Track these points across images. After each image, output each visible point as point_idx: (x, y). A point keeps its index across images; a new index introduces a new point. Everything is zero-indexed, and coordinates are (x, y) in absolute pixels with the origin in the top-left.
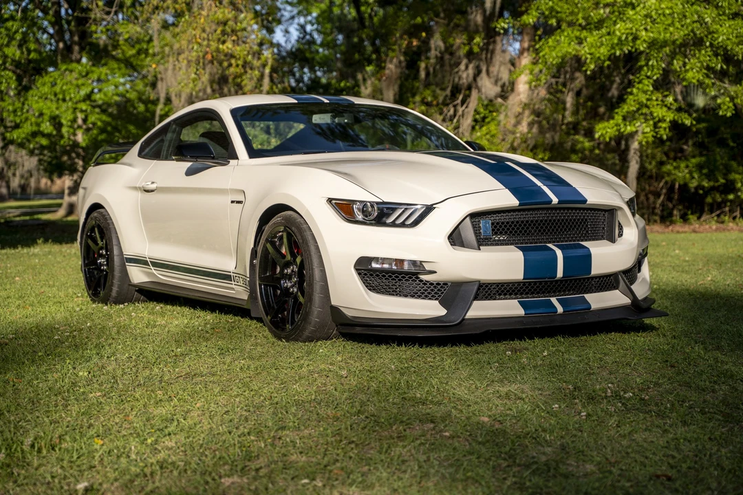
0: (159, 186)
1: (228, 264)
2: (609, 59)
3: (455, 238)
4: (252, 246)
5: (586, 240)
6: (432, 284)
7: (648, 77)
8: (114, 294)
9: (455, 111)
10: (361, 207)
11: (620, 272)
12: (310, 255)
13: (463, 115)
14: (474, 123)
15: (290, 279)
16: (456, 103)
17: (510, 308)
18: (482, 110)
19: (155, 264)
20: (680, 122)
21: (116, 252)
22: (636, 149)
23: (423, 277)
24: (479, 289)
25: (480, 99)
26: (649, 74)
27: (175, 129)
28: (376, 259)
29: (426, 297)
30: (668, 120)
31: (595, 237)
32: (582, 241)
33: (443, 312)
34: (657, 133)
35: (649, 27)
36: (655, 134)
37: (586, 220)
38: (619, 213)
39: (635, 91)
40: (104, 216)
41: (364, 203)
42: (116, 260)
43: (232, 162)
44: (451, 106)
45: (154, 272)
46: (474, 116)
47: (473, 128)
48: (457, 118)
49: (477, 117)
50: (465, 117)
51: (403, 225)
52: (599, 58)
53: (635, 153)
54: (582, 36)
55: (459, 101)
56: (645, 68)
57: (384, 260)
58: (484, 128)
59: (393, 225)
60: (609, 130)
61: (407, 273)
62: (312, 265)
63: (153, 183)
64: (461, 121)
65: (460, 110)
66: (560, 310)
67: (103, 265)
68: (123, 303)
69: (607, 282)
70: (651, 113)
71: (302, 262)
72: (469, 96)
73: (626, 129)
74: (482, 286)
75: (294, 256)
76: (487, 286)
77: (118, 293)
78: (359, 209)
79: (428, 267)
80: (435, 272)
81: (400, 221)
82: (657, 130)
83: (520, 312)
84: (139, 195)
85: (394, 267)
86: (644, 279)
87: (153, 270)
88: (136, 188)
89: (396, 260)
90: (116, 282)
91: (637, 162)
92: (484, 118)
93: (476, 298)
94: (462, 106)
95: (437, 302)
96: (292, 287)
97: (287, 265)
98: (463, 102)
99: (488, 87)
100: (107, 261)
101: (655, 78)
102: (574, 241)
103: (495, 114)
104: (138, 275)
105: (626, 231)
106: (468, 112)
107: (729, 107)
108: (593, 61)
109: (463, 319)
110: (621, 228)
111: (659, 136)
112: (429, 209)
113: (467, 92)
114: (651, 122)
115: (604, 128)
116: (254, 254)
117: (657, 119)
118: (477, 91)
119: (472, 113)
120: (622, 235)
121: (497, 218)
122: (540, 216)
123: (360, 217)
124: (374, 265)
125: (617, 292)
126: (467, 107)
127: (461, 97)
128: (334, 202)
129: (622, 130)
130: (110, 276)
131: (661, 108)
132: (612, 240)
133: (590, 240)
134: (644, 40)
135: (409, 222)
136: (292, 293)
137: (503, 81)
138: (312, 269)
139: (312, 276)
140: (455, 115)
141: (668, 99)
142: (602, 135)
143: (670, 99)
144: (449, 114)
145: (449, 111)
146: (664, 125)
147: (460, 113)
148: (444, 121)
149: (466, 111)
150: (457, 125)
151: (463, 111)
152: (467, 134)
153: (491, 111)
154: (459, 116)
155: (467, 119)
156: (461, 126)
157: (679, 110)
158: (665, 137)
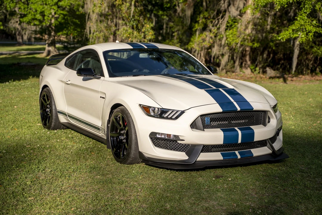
0: (71, 83)
1: (98, 123)
2: (287, 4)
3: (194, 125)
4: (108, 119)
5: (253, 125)
6: (183, 145)
7: (305, 13)
8: (52, 125)
9: (218, 22)
10: (153, 109)
11: (267, 139)
12: (131, 128)
13: (222, 24)
14: (227, 28)
15: (123, 136)
16: (219, 18)
17: (217, 156)
18: (230, 22)
19: (69, 116)
20: (319, 32)
21: (53, 108)
22: (298, 44)
23: (179, 142)
24: (203, 148)
25: (230, 17)
26: (305, 11)
27: (80, 55)
28: (159, 133)
29: (180, 151)
30: (313, 32)
31: (257, 123)
32: (251, 126)
33: (187, 158)
34: (307, 38)
36: (306, 38)
37: (253, 116)
38: (268, 113)
39: (298, 19)
40: (49, 91)
41: (155, 108)
42: (54, 111)
43: (102, 78)
44: (216, 19)
45: (69, 119)
46: (227, 24)
47: (226, 30)
48: (219, 24)
49: (228, 25)
51: (171, 118)
52: (282, 3)
53: (297, 46)
55: (220, 17)
56: (303, 8)
57: (162, 134)
58: (231, 31)
59: (167, 118)
60: (285, 36)
61: (172, 140)
62: (131, 132)
63: (69, 81)
64: (221, 26)
65: (221, 21)
66: (239, 157)
67: (48, 112)
68: (56, 130)
69: (262, 143)
70: (305, 29)
71: (127, 130)
72: (225, 15)
74: (205, 146)
75: (125, 126)
76: (207, 146)
77: (55, 125)
78: (152, 110)
79: (181, 138)
80: (184, 140)
81: (170, 117)
82: (307, 36)
83: (221, 158)
84: (64, 84)
85: (166, 137)
86: (280, 139)
87: (69, 118)
88: (62, 81)
89: (167, 134)
90: (53, 121)
91: (298, 50)
92: (231, 25)
93: (202, 152)
94: (221, 19)
95: (185, 153)
96: (124, 139)
97: (122, 130)
98: (222, 17)
99: (233, 11)
100: (50, 110)
101: (308, 13)
102: (247, 126)
103: (236, 24)
104: (63, 119)
105: (271, 120)
106: (224, 23)
108: (280, 5)
109: (196, 161)
110: (269, 118)
112: (183, 112)
113: (224, 13)
114: (305, 33)
115: (283, 35)
116: (109, 121)
117: (308, 31)
118: (228, 13)
119: (226, 23)
120: (269, 122)
121: (213, 116)
122: (233, 115)
123: (152, 114)
124: (158, 136)
125: (266, 147)
126: (223, 20)
127: (221, 15)
128: (141, 106)
129: (292, 36)
130: (51, 118)
131: (310, 26)
132: (265, 125)
133: (254, 125)
135: (174, 117)
136: (124, 142)
137: (240, 8)
138: (132, 134)
139: (131, 137)
141: (313, 22)
142: (282, 38)
143: (314, 22)
144: (215, 23)
145: (215, 22)
146: (311, 34)
147: (220, 22)
148: (213, 26)
149: (223, 21)
150: (219, 29)
151: (222, 22)
152: (223, 33)
153: (235, 22)
154: (220, 24)
155: (223, 25)
156: (221, 28)
157: (318, 27)
158: (311, 40)
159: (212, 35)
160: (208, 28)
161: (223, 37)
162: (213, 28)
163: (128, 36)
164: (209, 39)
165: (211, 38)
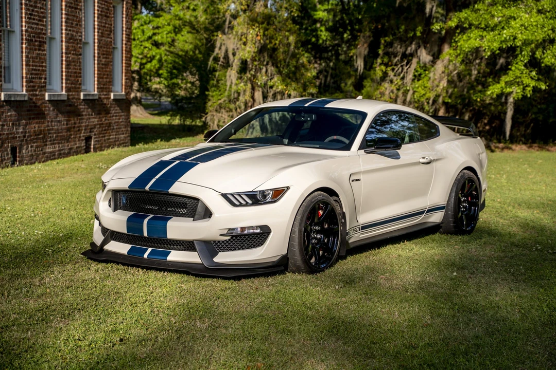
2: (499, 50)
7: (521, 61)
9: (402, 70)
13: (407, 73)
14: (414, 77)
16: (403, 64)
18: (419, 69)
20: (539, 87)
22: (511, 102)
25: (418, 62)
26: (522, 59)
30: (532, 86)
34: (524, 93)
35: (523, 32)
36: (523, 94)
39: (513, 68)
44: (399, 66)
46: (414, 73)
47: (413, 80)
48: (403, 73)
49: (416, 74)
50: (408, 73)
52: (493, 49)
53: (510, 105)
54: (484, 35)
55: (405, 63)
56: (520, 56)
58: (420, 82)
60: (496, 90)
64: (406, 75)
65: (405, 68)
70: (522, 82)
72: (411, 60)
73: (506, 90)
82: (524, 91)
91: (511, 110)
92: (420, 75)
94: (406, 66)
98: (407, 64)
99: (424, 56)
101: (525, 61)
103: (427, 72)
106: (410, 71)
108: (489, 50)
111: (525, 95)
113: (410, 58)
114: (522, 87)
115: (493, 89)
117: (525, 85)
118: (417, 57)
119: (413, 71)
126: (409, 67)
127: (406, 61)
129: (504, 91)
131: (528, 78)
134: (520, 40)
140: (402, 71)
141: (532, 73)
142: (492, 93)
143: (534, 73)
144: (398, 71)
145: (398, 69)
146: (529, 89)
147: (405, 70)
148: (395, 76)
149: (409, 69)
150: (403, 78)
151: (407, 69)
152: (409, 85)
153: (425, 70)
154: (405, 72)
155: (409, 75)
156: (405, 79)
157: (539, 80)
158: (529, 95)
159: (393, 87)
160: (388, 78)
161: (409, 90)
162: (395, 78)
164: (389, 93)
165: (392, 92)
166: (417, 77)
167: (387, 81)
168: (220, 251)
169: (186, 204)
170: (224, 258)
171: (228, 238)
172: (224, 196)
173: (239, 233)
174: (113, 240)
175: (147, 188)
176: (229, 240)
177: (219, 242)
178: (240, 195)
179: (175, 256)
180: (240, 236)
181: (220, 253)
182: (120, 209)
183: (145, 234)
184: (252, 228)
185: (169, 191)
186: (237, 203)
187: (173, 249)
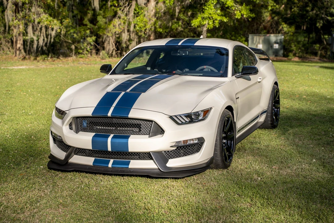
7: (212, 3)
14: (134, 15)
16: (125, 5)
18: (137, 9)
20: (223, 20)
22: (205, 30)
25: (137, 4)
30: (218, 19)
34: (214, 24)
36: (213, 25)
39: (207, 8)
44: (123, 7)
46: (134, 11)
49: (136, 12)
53: (205, 32)
55: (127, 5)
58: (139, 17)
64: (128, 13)
70: (212, 17)
72: (131, 3)
73: (203, 23)
82: (214, 23)
92: (138, 13)
94: (128, 7)
101: (214, 4)
103: (143, 11)
106: (132, 10)
107: (239, 15)
111: (215, 26)
113: (131, 1)
114: (212, 20)
115: (195, 22)
117: (214, 19)
118: (135, 1)
119: (133, 10)
126: (130, 8)
127: (127, 4)
129: (201, 23)
131: (216, 15)
142: (194, 25)
143: (219, 11)
144: (124, 11)
145: (124, 9)
146: (217, 22)
149: (131, 9)
150: (126, 15)
151: (129, 9)
152: (131, 20)
153: (141, 10)
154: (127, 11)
155: (131, 13)
156: (128, 16)
157: (222, 15)
158: (217, 26)
159: (121, 21)
160: (117, 16)
161: (131, 24)
162: (122, 16)
163: (49, 23)
164: (119, 26)
165: (120, 24)
166: (137, 15)
167: (117, 18)
168: (170, 159)
169: (140, 125)
170: (173, 163)
171: (175, 148)
172: (171, 117)
173: (183, 144)
174: (76, 154)
175: (109, 114)
176: (176, 149)
177: (168, 152)
178: (180, 116)
179: (135, 164)
180: (183, 147)
181: (169, 160)
182: (82, 130)
183: (109, 149)
184: (193, 140)
185: (129, 116)
186: (180, 122)
187: (132, 159)
